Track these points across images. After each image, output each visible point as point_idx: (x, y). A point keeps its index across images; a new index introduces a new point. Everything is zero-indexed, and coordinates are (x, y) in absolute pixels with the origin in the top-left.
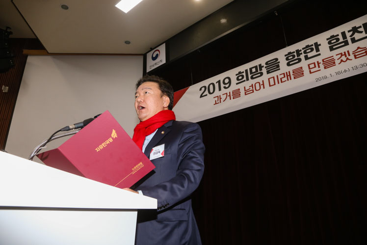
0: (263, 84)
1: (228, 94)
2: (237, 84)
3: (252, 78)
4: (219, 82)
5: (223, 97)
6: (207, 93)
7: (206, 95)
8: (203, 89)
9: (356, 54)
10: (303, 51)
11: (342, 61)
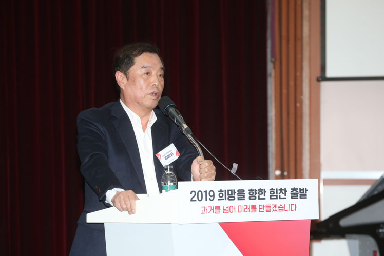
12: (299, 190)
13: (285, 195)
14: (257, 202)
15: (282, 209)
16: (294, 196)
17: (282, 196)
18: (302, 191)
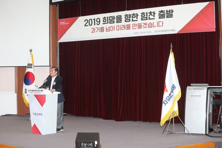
0: (114, 28)
1: (99, 29)
2: (103, 24)
3: (110, 23)
4: (94, 19)
5: (96, 29)
6: (88, 24)
7: (88, 26)
8: (86, 21)
9: (149, 26)
10: (131, 16)
11: (144, 27)
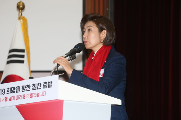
12: (47, 83)
13: (40, 87)
14: (26, 93)
15: (38, 95)
16: (45, 87)
17: (39, 87)
18: (49, 83)
